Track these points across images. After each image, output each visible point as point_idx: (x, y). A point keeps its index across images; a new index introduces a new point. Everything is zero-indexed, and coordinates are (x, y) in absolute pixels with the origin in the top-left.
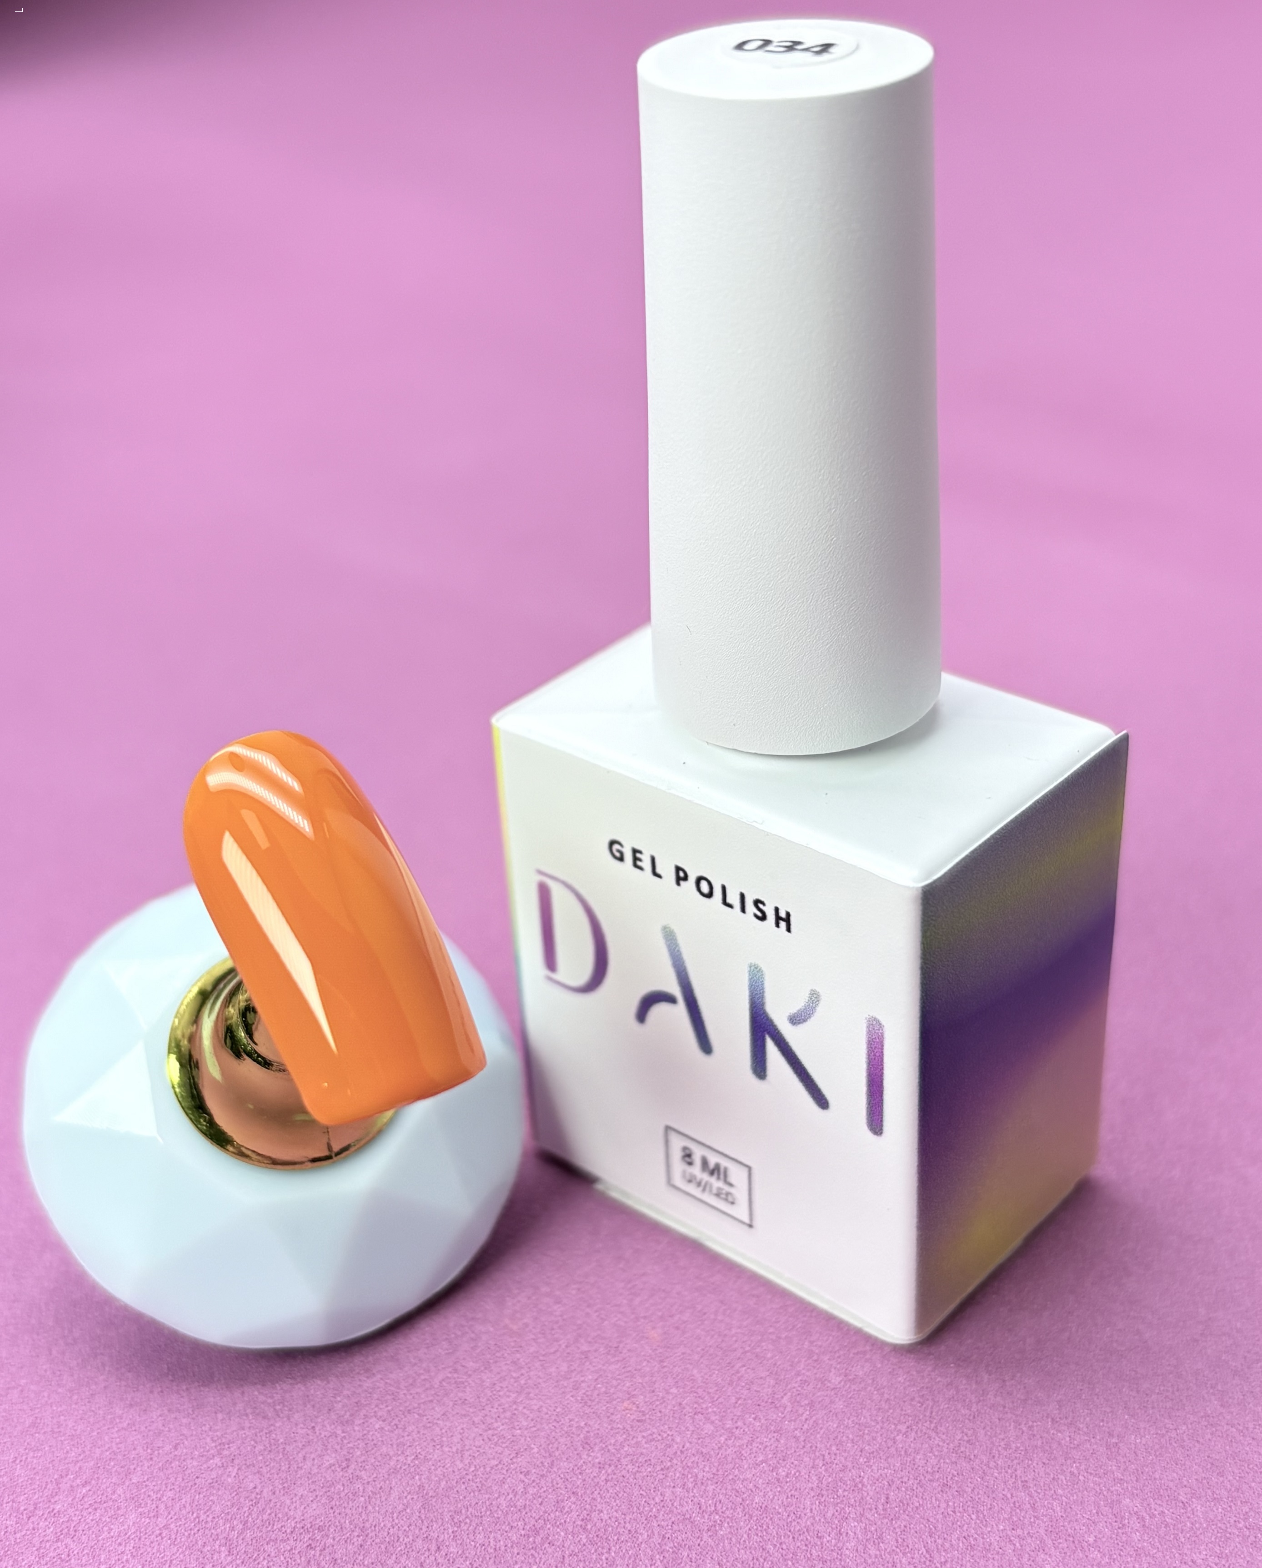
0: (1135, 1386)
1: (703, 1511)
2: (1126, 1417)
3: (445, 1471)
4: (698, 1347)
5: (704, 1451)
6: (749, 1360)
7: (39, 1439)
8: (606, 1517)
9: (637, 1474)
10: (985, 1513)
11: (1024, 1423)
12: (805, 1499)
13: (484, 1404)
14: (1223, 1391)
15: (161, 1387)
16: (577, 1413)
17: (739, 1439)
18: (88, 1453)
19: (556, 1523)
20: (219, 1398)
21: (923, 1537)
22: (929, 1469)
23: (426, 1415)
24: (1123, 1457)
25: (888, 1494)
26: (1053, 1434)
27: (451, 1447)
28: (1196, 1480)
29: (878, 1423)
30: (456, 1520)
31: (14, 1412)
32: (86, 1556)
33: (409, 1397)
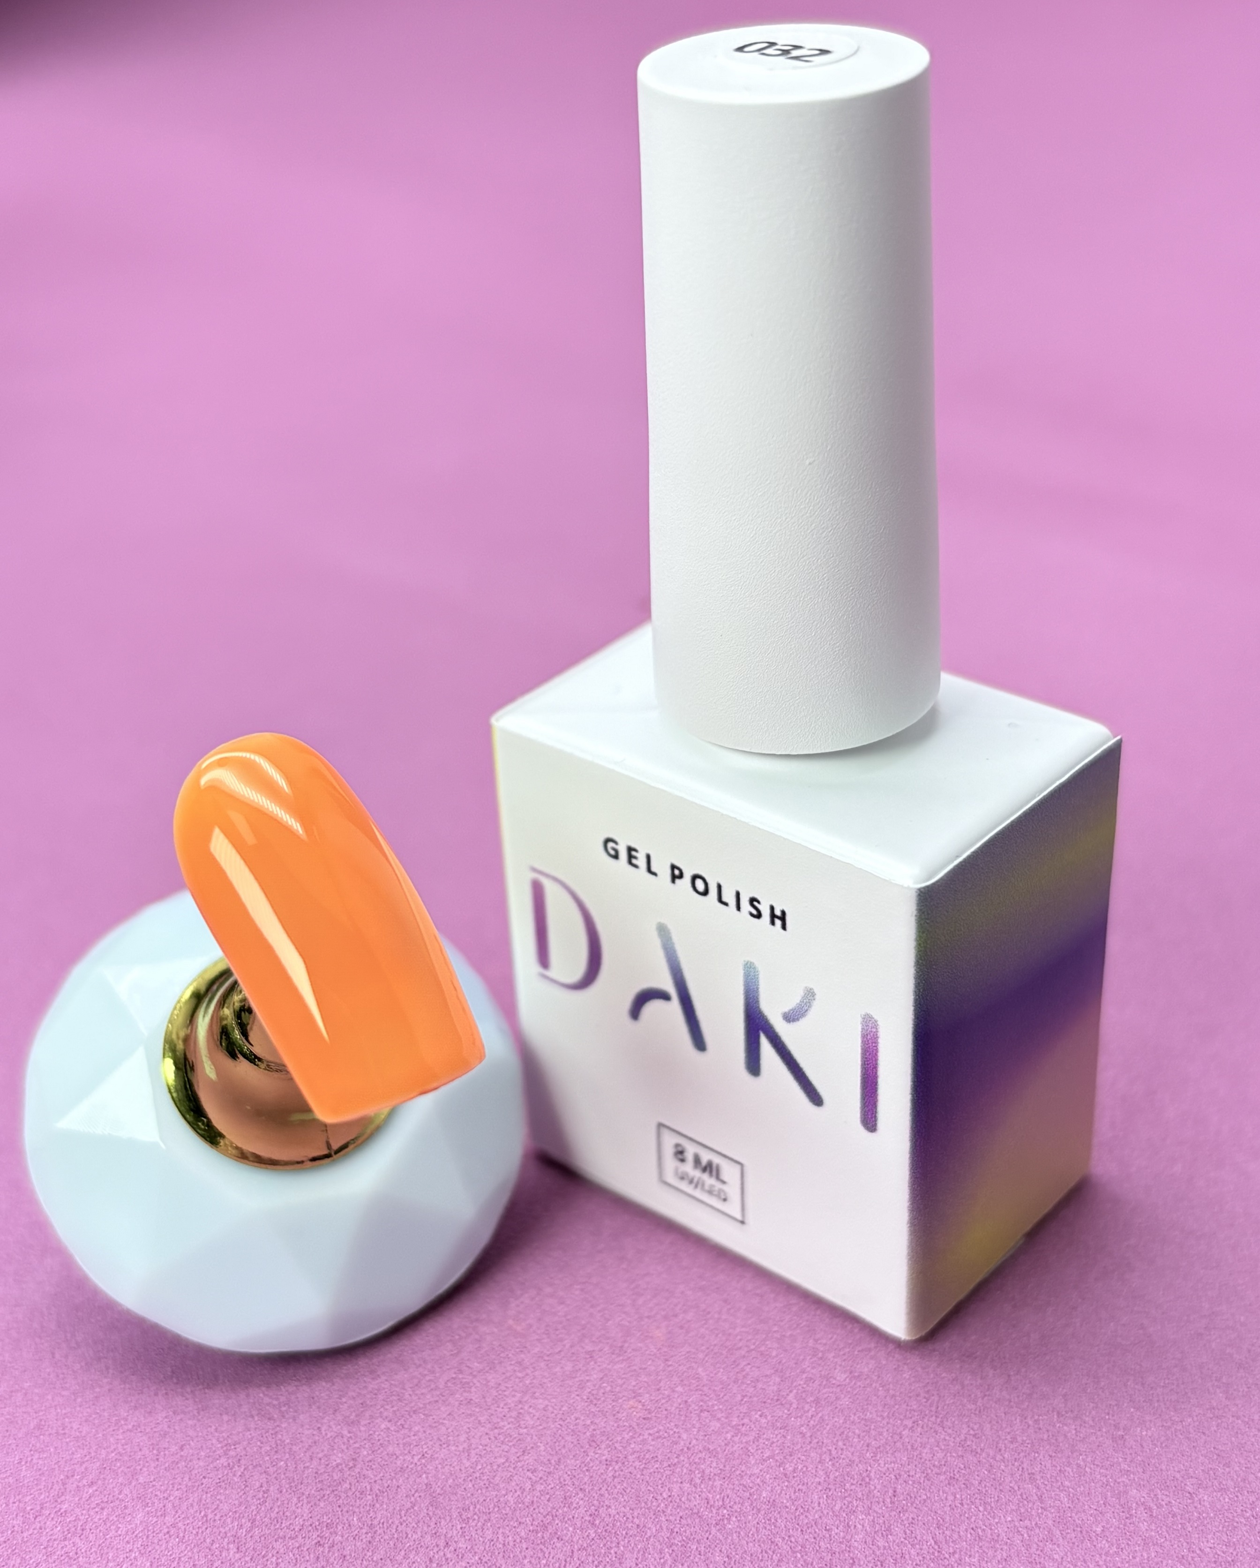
0: (1140, 1379)
1: (711, 1506)
2: (1132, 1410)
3: (452, 1469)
4: (702, 1345)
5: (711, 1448)
6: (753, 1358)
7: (44, 1441)
8: (613, 1511)
9: (645, 1472)
10: (993, 1505)
11: (1029, 1417)
12: (812, 1494)
13: (489, 1404)
14: (1228, 1384)
15: (166, 1389)
16: (584, 1412)
17: (746, 1435)
18: (93, 1454)
19: (564, 1518)
20: (224, 1401)
21: (931, 1528)
22: (936, 1463)
23: (431, 1415)
24: (1129, 1449)
25: (895, 1488)
26: (1059, 1427)
27: (457, 1446)
28: (1203, 1471)
29: (883, 1419)
30: (464, 1517)
31: (18, 1415)
32: (94, 1554)
33: (415, 1398)
